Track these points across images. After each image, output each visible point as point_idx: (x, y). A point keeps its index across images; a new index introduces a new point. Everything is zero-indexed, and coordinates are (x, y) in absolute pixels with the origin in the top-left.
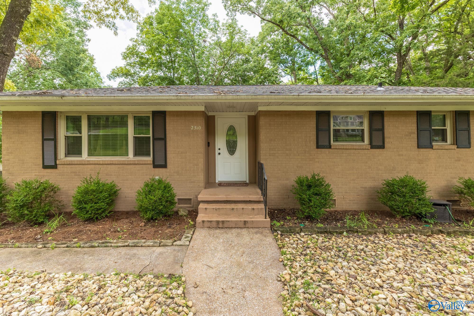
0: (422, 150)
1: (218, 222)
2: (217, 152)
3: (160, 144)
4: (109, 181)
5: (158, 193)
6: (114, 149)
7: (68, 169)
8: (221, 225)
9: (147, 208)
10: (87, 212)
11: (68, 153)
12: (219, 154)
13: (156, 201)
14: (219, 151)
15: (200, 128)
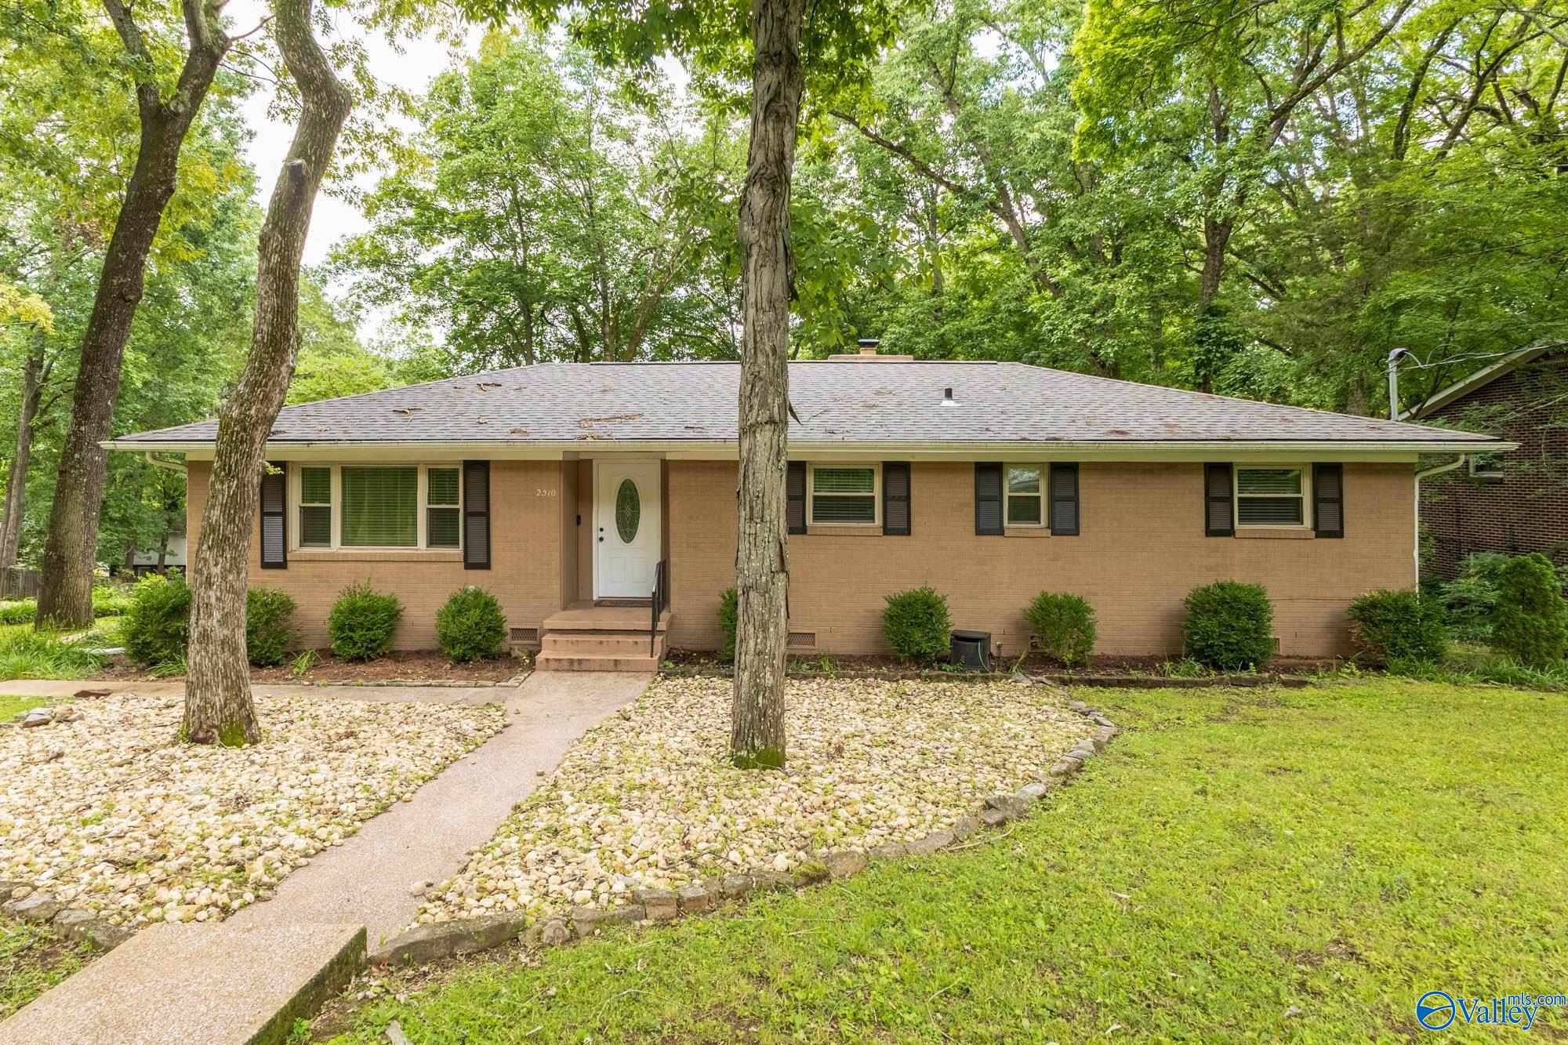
0: (984, 538)
1: (571, 661)
2: (596, 535)
3: (477, 523)
4: (385, 594)
5: (475, 614)
6: (391, 530)
7: (306, 569)
8: (576, 667)
9: (455, 639)
10: (355, 644)
11: (305, 540)
12: (601, 539)
13: (470, 627)
14: (601, 534)
15: (554, 493)
